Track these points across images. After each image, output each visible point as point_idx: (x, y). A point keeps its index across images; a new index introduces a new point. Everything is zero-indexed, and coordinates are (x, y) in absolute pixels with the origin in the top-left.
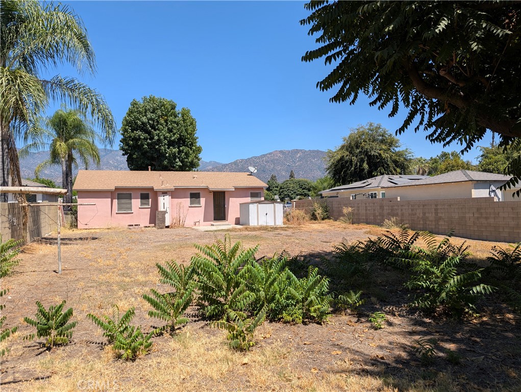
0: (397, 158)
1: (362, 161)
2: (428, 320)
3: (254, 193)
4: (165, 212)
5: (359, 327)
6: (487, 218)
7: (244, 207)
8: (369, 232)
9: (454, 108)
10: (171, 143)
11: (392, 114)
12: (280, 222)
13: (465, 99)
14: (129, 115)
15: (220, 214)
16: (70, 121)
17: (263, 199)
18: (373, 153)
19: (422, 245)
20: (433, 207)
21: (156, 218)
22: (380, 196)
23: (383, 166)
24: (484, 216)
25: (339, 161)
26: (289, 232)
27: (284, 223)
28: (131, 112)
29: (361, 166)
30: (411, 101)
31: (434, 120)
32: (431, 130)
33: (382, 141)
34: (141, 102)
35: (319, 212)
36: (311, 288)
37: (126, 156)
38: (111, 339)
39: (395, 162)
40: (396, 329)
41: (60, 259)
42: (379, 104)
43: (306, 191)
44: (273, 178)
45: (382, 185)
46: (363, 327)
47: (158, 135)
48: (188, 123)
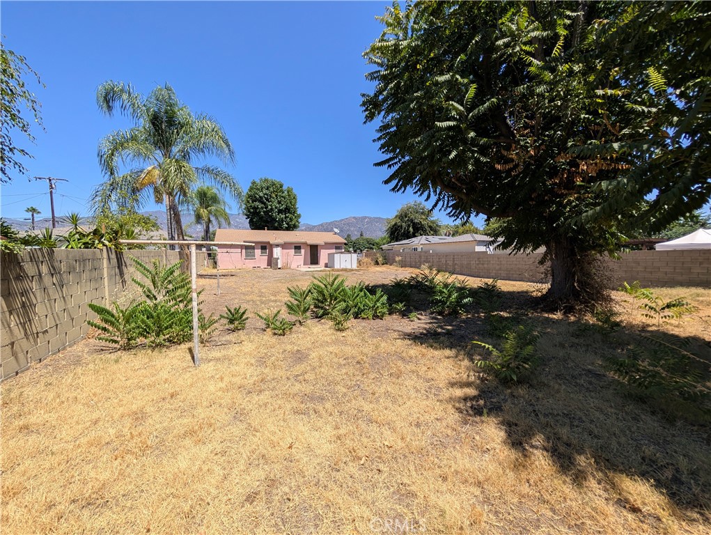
0: (432, 224)
1: (409, 226)
2: (439, 317)
3: (337, 246)
4: (278, 259)
5: (403, 320)
6: (483, 264)
7: (331, 256)
8: (412, 273)
9: (461, 199)
10: (280, 211)
11: (427, 200)
12: (355, 266)
13: (467, 194)
14: (250, 191)
15: (314, 260)
16: (209, 194)
17: (343, 250)
18: (416, 221)
19: (439, 278)
20: (452, 257)
21: (272, 262)
22: (419, 250)
23: (422, 230)
24: (482, 262)
25: (393, 226)
26: (361, 272)
27: (358, 267)
28: (251, 189)
29: (408, 229)
30: (438, 193)
31: (450, 205)
32: (449, 210)
33: (422, 213)
34: (259, 181)
35: (380, 259)
36: (378, 301)
37: (248, 220)
38: (268, 326)
39: (430, 227)
40: (422, 321)
41: (218, 287)
42: (419, 193)
43: (371, 246)
44: (349, 236)
45: (421, 243)
46: (405, 321)
47: (271, 205)
48: (292, 198)
